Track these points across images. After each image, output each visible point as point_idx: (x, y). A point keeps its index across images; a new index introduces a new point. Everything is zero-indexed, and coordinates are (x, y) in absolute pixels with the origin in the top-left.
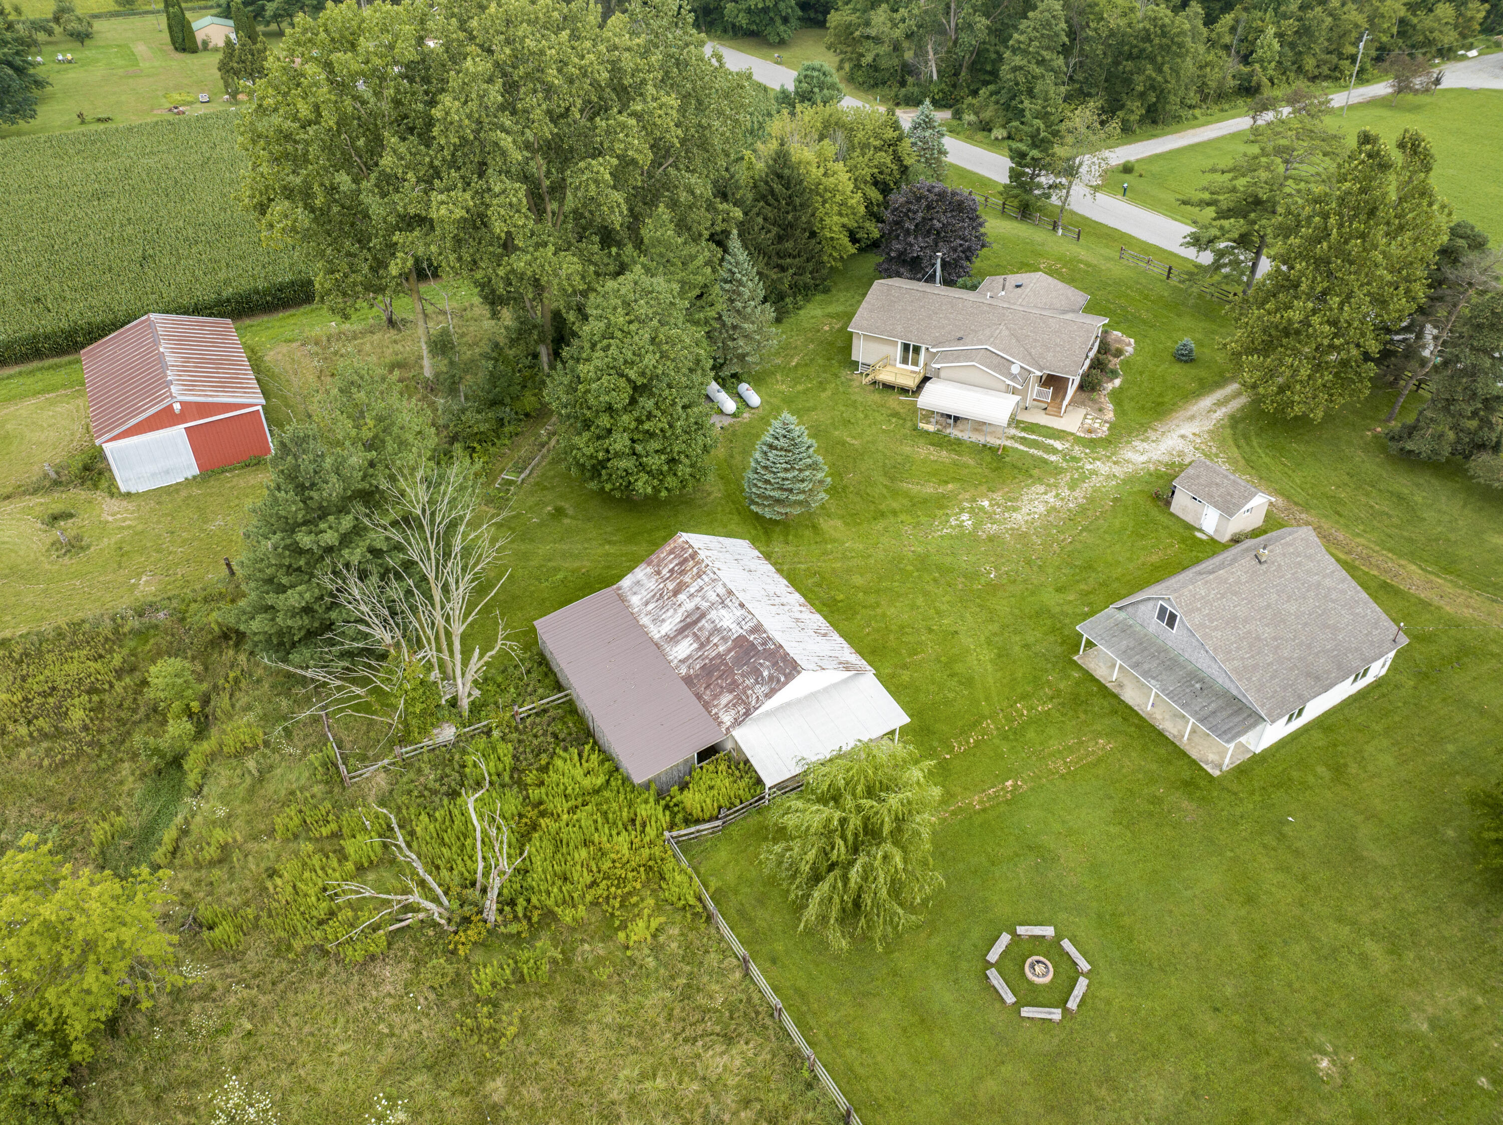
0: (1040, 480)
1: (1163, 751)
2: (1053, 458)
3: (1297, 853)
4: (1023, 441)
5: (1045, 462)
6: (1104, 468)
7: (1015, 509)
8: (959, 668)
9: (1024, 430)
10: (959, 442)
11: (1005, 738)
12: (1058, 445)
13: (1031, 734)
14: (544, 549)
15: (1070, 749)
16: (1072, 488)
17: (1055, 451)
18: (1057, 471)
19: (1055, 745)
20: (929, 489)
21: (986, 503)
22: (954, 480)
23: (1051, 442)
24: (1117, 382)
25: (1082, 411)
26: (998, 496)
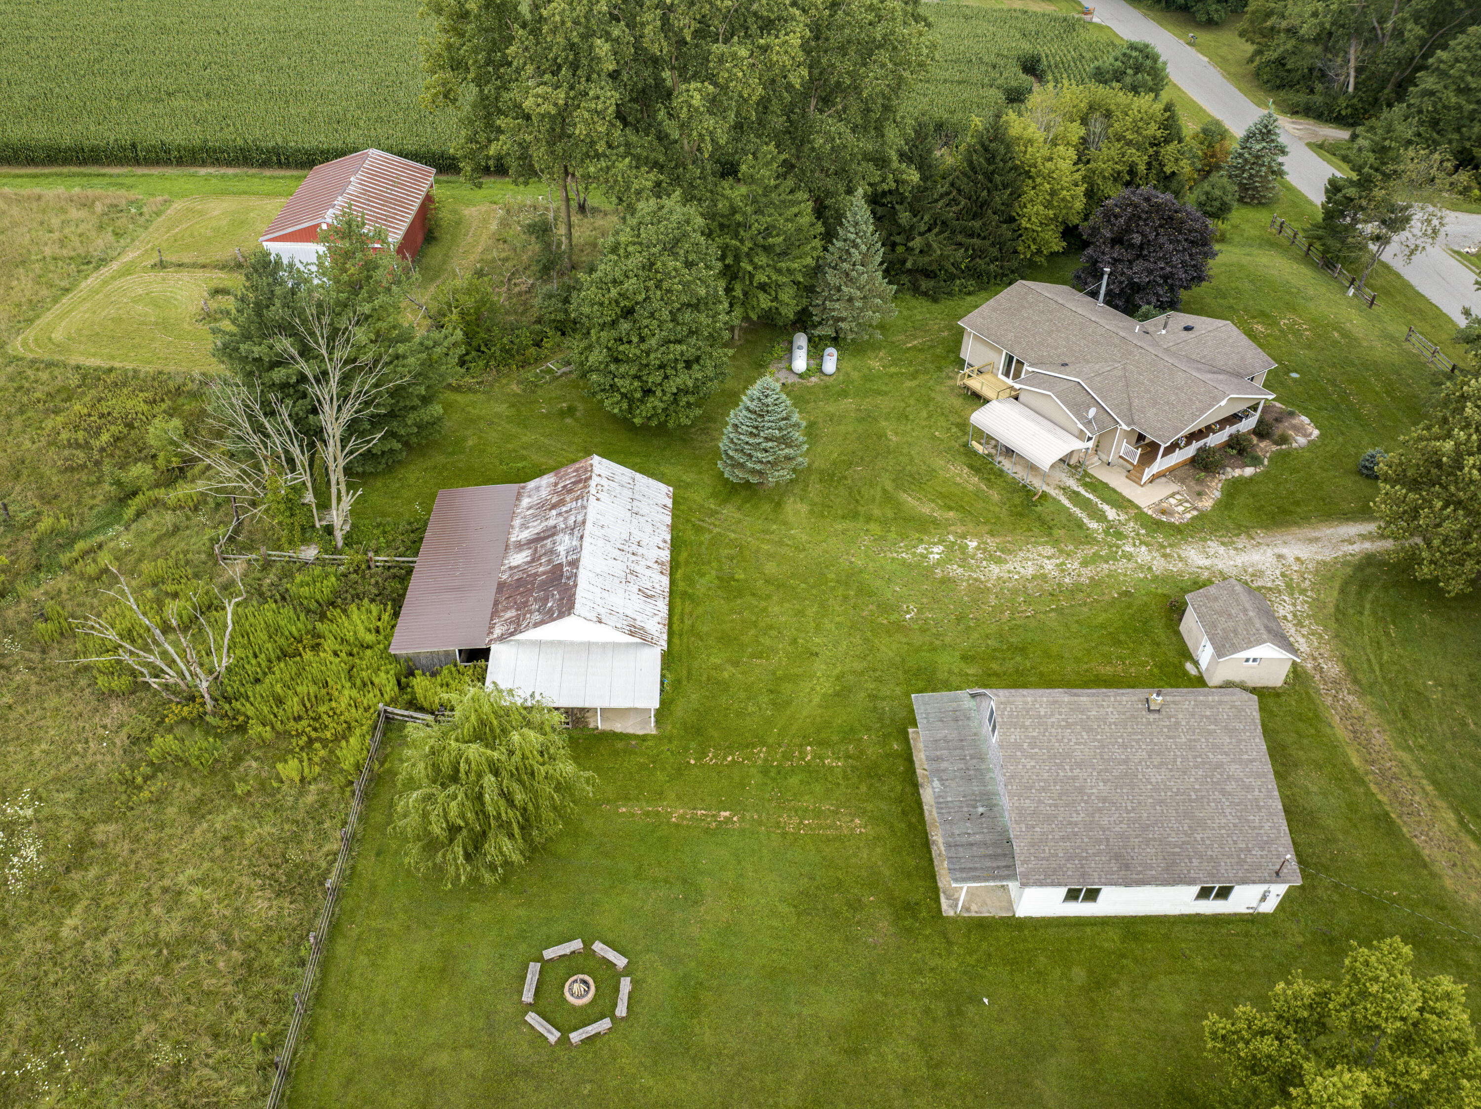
0: (1056, 543)
1: (912, 863)
2: (1093, 525)
3: (957, 1038)
4: (1074, 496)
5: (1080, 525)
6: (1143, 554)
7: (999, 561)
8: (787, 688)
9: (1085, 485)
10: (1001, 473)
11: (765, 772)
12: (1111, 513)
13: (794, 781)
14: (529, 437)
15: (818, 814)
16: (1085, 564)
17: (1101, 517)
18: (1089, 538)
19: (807, 802)
20: (926, 509)
21: (973, 544)
22: (960, 508)
23: (1106, 507)
24: (1249, 471)
25: (1175, 487)
26: (992, 542)
